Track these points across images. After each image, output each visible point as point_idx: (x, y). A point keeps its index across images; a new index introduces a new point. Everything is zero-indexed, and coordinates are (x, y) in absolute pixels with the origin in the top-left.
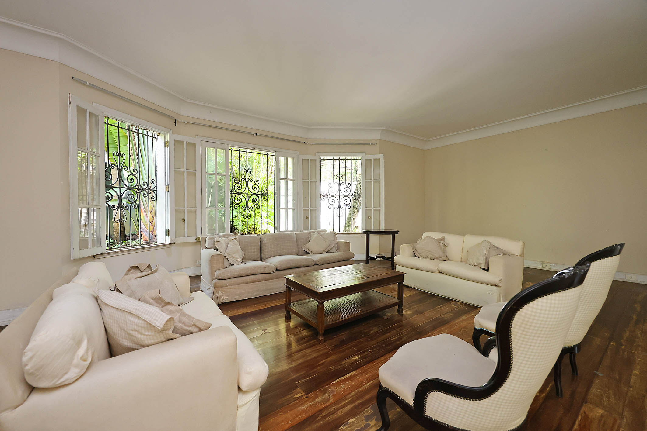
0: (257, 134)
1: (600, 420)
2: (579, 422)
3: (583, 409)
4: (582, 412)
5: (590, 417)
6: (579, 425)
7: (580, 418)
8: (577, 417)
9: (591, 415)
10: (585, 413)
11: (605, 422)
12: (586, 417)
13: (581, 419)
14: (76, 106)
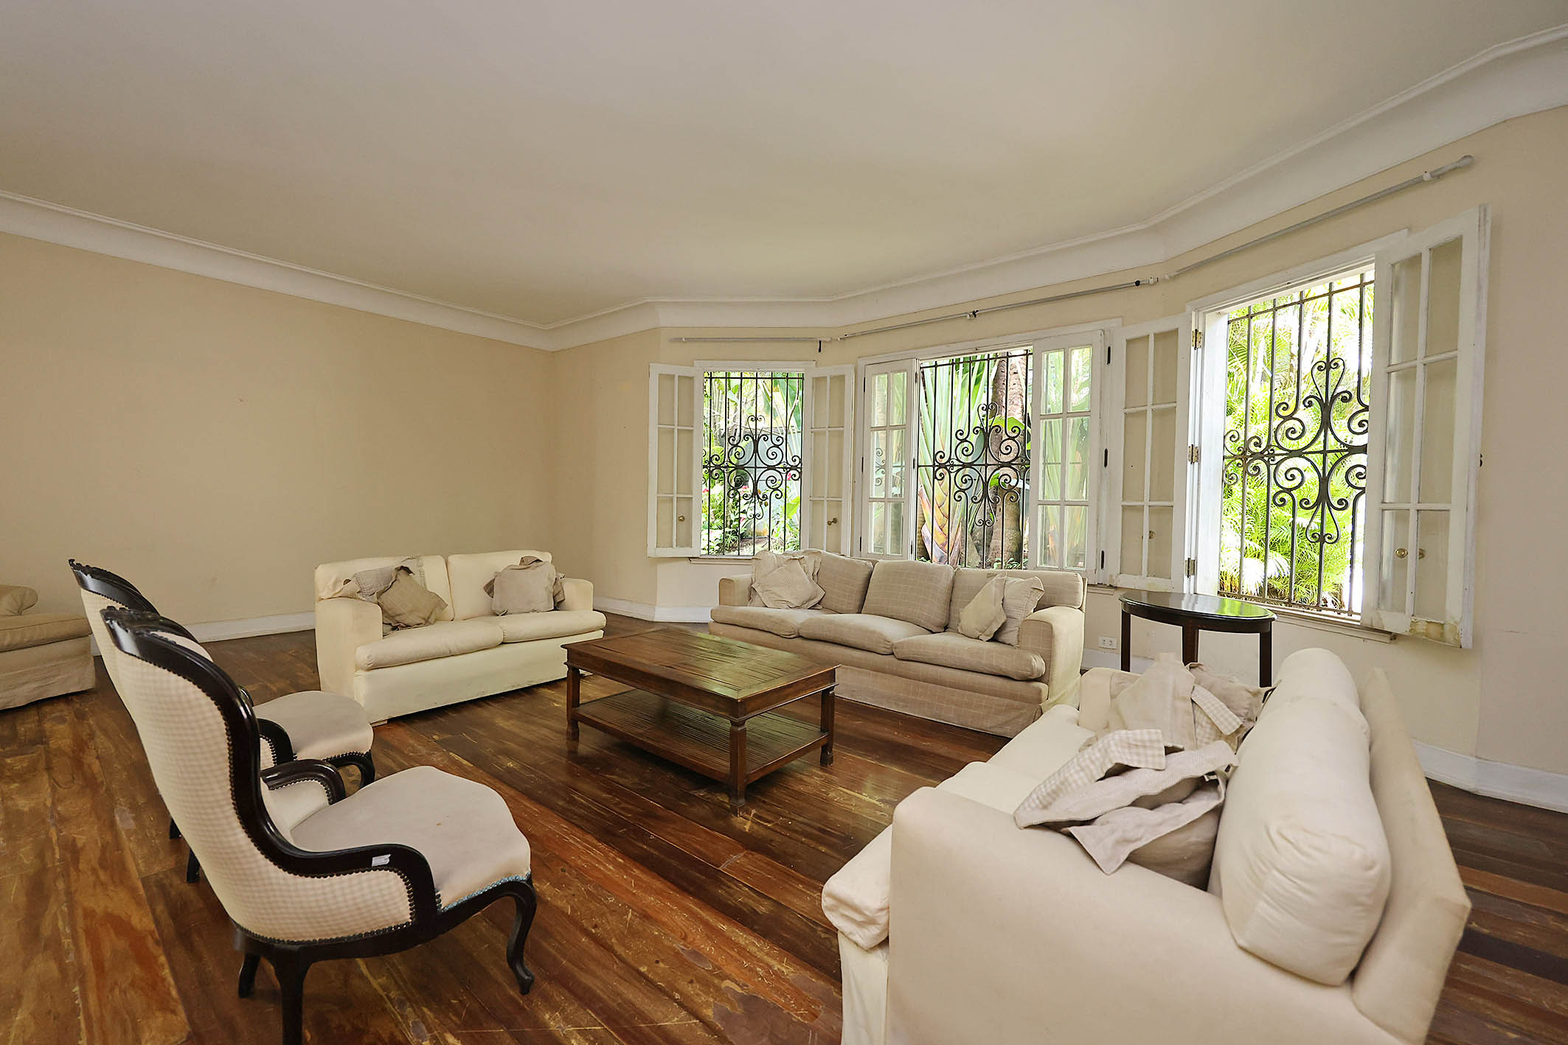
0: (974, 313)
1: (136, 1028)
2: (169, 985)
3: (182, 1015)
4: (180, 1008)
5: (158, 1014)
6: (163, 980)
7: (174, 993)
8: (180, 991)
9: (159, 1019)
10: (174, 1012)
11: (125, 1032)
12: (165, 1007)
13: (169, 994)
14: (658, 376)
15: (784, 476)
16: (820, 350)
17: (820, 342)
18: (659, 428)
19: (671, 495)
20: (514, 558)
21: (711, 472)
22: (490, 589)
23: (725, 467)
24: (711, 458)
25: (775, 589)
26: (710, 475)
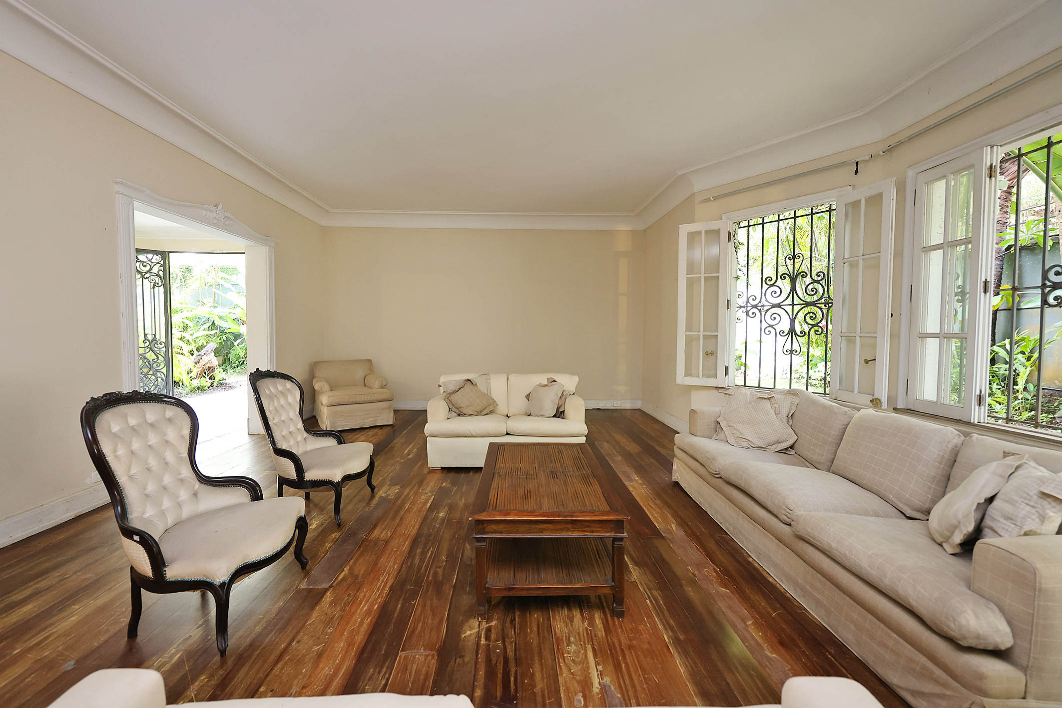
14: (686, 234)
15: (825, 311)
16: (856, 172)
17: (857, 163)
18: (687, 278)
19: (698, 333)
20: (543, 379)
21: (747, 312)
22: (528, 397)
23: (762, 306)
24: (748, 299)
25: (739, 426)
26: (747, 315)
